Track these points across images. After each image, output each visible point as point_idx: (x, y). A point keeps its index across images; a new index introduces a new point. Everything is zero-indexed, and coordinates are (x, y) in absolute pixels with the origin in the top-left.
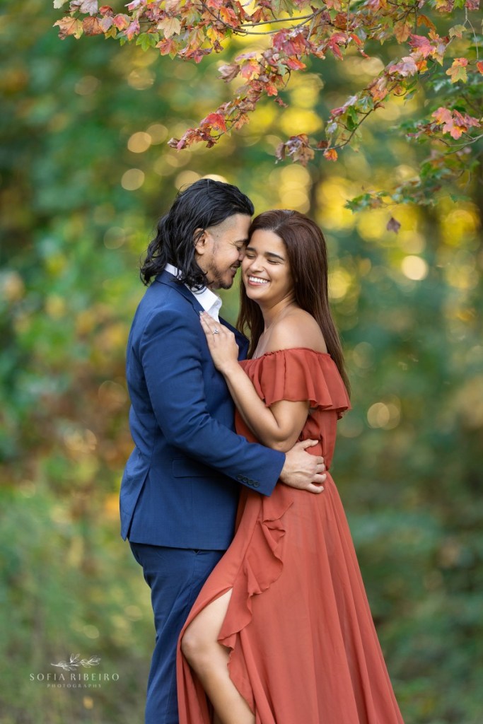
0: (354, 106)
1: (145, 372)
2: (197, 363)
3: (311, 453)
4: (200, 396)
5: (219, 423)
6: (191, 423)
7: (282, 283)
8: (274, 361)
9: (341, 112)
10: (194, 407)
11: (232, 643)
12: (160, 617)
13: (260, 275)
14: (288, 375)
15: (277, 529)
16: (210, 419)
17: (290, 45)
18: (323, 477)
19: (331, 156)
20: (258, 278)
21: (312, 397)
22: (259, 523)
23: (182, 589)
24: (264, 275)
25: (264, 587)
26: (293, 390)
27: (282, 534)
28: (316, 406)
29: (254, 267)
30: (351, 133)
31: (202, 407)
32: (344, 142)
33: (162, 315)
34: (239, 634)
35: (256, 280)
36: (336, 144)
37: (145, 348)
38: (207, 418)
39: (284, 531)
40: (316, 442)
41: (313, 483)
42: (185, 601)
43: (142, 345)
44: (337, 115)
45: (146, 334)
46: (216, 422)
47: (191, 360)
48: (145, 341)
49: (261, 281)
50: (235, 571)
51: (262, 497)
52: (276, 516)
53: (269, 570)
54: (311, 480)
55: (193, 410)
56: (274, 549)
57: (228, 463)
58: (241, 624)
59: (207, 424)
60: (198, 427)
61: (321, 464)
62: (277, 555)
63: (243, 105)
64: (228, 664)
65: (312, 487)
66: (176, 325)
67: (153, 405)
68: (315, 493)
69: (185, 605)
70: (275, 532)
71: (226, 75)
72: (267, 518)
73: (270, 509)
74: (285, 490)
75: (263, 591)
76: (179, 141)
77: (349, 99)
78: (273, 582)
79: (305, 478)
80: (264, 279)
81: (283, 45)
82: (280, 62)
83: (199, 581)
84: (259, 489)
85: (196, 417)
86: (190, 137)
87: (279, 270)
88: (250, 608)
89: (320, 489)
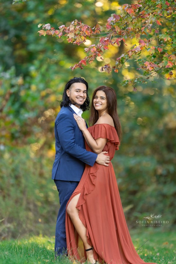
0: (123, 57)
1: (58, 131)
2: (72, 128)
3: (105, 155)
4: (72, 138)
5: (78, 146)
6: (70, 145)
7: (105, 106)
8: (98, 127)
9: (119, 59)
10: (71, 141)
11: (80, 208)
12: (61, 201)
13: (99, 103)
14: (102, 131)
15: (94, 176)
16: (75, 145)
17: (105, 42)
18: (108, 162)
19: (116, 71)
20: (98, 104)
21: (108, 138)
22: (89, 174)
23: (66, 194)
24: (100, 103)
25: (90, 192)
26: (103, 135)
27: (95, 177)
28: (109, 140)
29: (97, 101)
30: (122, 65)
31: (73, 141)
32: (120, 67)
33: (62, 115)
34: (82, 205)
35: (98, 105)
36: (118, 67)
37: (58, 124)
38: (75, 144)
39: (96, 176)
40: (107, 152)
41: (106, 163)
42: (68, 197)
43: (57, 124)
44: (118, 60)
45: (58, 120)
46: (77, 146)
47: (70, 127)
48: (58, 122)
49: (99, 105)
50: (82, 188)
51: (90, 166)
52: (94, 172)
53: (91, 187)
54: (105, 162)
55: (71, 142)
56: (92, 181)
57: (80, 157)
58: (83, 203)
59: (75, 146)
60: (72, 146)
61: (108, 158)
62: (93, 183)
63: (91, 59)
64: (79, 214)
65: (105, 164)
66: (66, 118)
67: (60, 141)
68: (106, 166)
69: (68, 198)
70: (93, 176)
71: (86, 51)
72: (91, 172)
73: (92, 170)
74: (97, 165)
75: (89, 193)
76: (73, 67)
77: (122, 55)
78: (92, 191)
79: (103, 162)
80: (100, 104)
81: (103, 42)
82: (102, 47)
83: (71, 192)
84: (89, 164)
85: (71, 144)
86: (76, 66)
87: (104, 102)
88: (85, 198)
89: (107, 165)
